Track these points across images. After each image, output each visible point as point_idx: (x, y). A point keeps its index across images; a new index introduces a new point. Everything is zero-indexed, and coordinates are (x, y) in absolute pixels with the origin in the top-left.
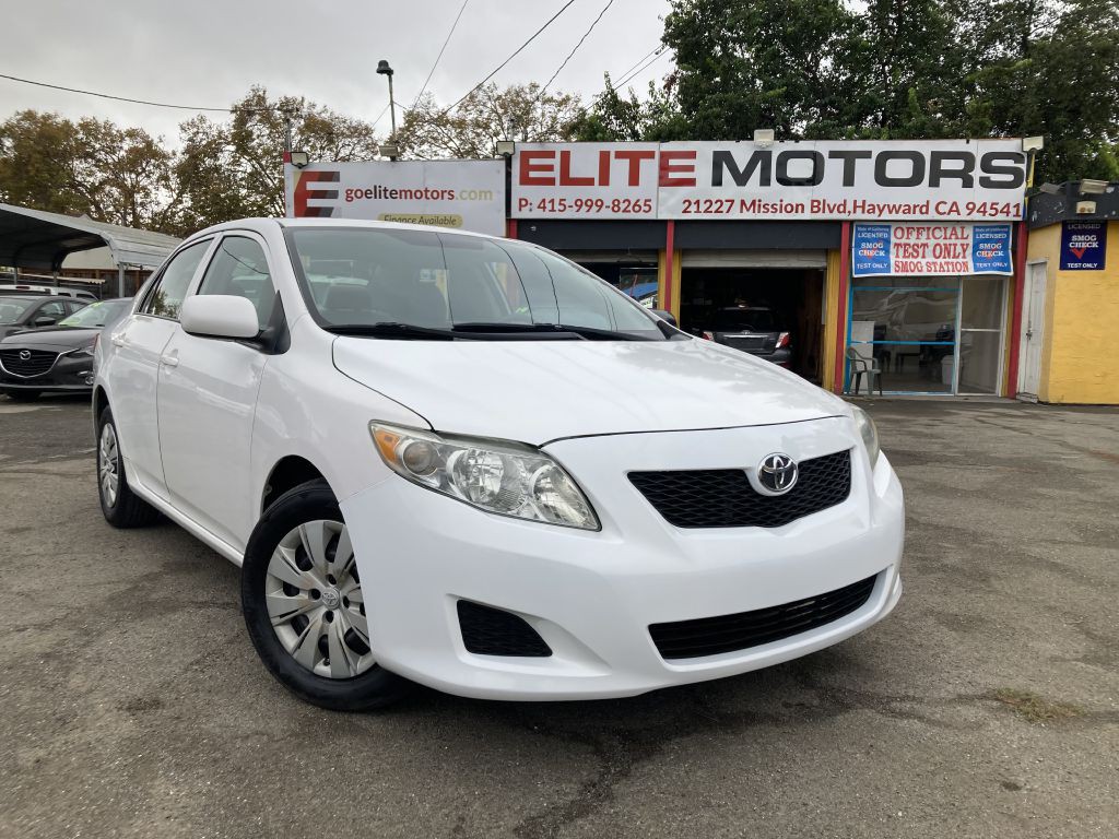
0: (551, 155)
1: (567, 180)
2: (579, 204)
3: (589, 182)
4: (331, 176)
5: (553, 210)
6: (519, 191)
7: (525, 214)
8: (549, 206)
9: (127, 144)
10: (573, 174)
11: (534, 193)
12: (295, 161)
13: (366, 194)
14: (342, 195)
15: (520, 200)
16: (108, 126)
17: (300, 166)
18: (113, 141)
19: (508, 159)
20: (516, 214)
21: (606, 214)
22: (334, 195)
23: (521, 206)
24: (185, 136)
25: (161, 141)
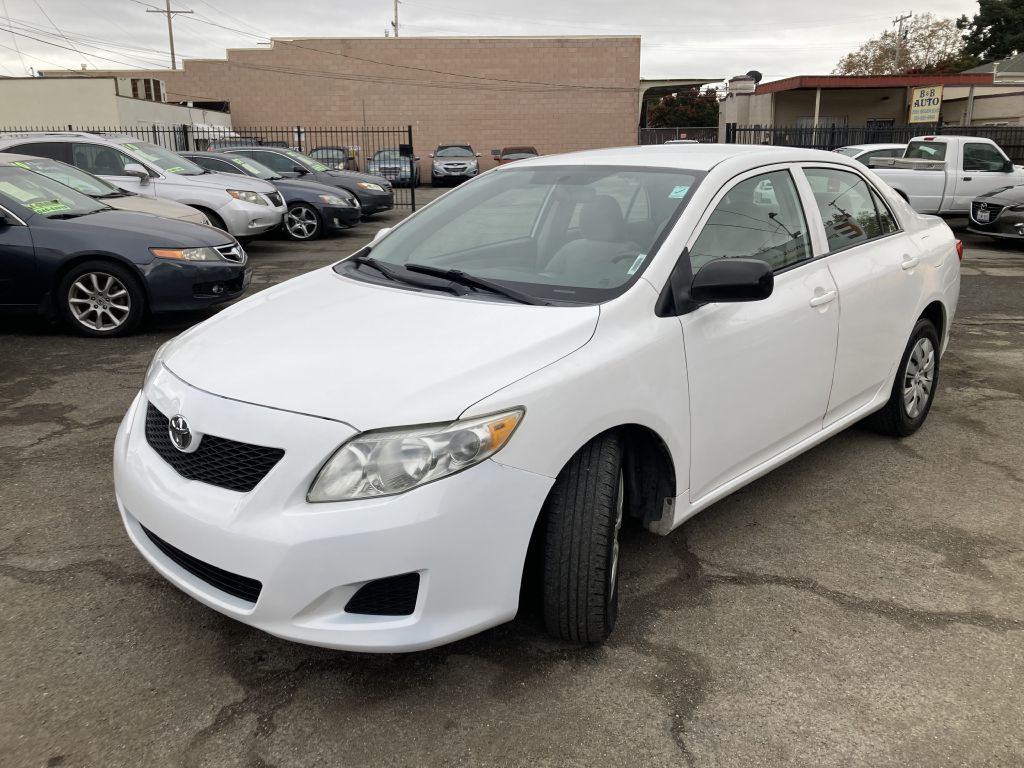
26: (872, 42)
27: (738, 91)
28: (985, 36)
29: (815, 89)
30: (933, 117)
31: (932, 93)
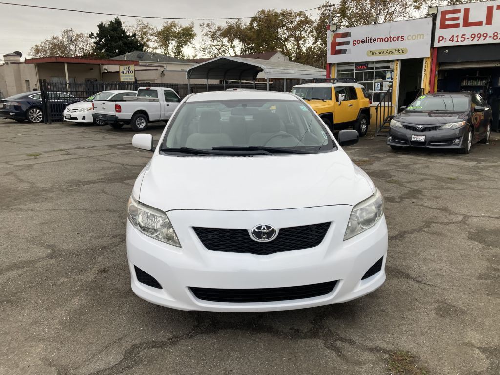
0: (459, 11)
1: (466, 24)
2: (473, 37)
3: (480, 24)
4: (346, 35)
5: (457, 41)
6: (439, 32)
7: (442, 44)
8: (455, 39)
9: (298, 19)
10: (471, 20)
11: (447, 33)
12: (332, 30)
13: (362, 42)
14: (351, 43)
15: (440, 37)
16: (291, 12)
17: (334, 31)
18: (292, 18)
19: (434, 16)
20: (436, 45)
21: (489, 41)
22: (347, 43)
23: (439, 40)
24: (320, 12)
25: (311, 16)
26: (47, 40)
27: (12, 62)
28: (103, 43)
29: (64, 63)
30: (132, 79)
31: (129, 68)
